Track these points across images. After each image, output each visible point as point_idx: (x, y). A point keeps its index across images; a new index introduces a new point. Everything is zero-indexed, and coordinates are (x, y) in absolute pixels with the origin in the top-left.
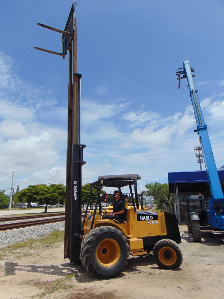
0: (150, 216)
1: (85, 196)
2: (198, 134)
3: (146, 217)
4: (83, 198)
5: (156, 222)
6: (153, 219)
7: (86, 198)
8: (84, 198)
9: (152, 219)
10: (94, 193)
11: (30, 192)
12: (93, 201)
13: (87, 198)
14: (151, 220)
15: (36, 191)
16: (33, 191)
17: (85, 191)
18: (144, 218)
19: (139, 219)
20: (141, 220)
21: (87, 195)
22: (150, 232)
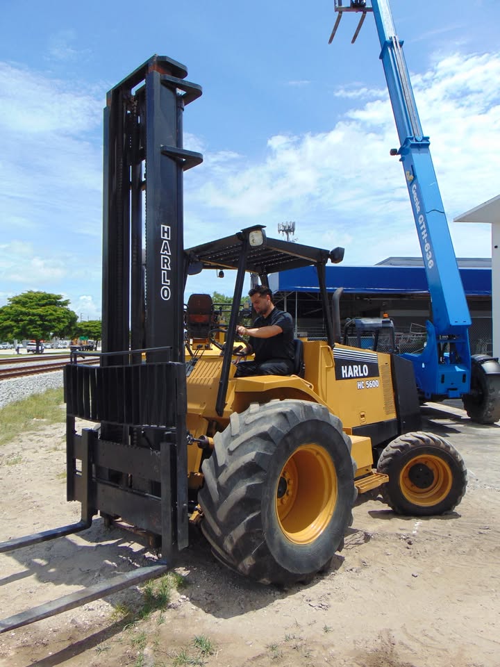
0: (362, 365)
1: (22, 320)
2: (400, 160)
3: (355, 367)
4: (18, 327)
5: (375, 383)
6: (369, 375)
7: (24, 326)
8: (20, 325)
9: (366, 374)
10: (47, 316)
12: (43, 334)
13: (28, 327)
14: (364, 377)
17: (24, 309)
18: (350, 373)
19: (339, 376)
20: (343, 379)
21: (28, 318)
22: (362, 414)
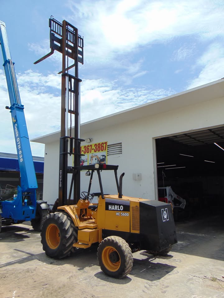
0: (120, 205)
6: (124, 210)
18: (113, 208)
20: (109, 210)
22: (117, 226)
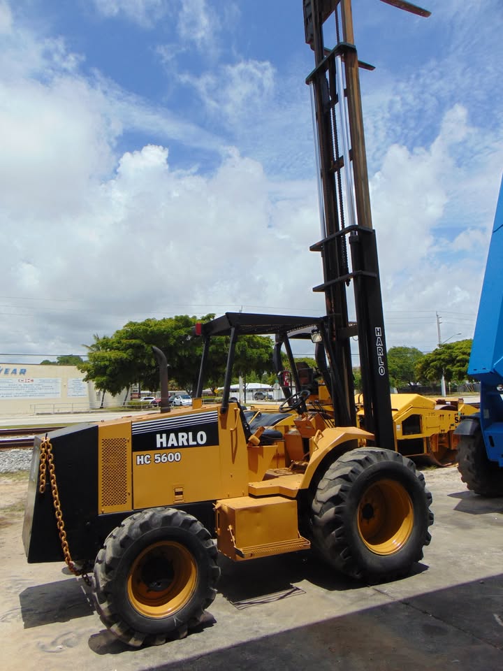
11: (439, 359)
15: (451, 356)
16: (442, 357)
